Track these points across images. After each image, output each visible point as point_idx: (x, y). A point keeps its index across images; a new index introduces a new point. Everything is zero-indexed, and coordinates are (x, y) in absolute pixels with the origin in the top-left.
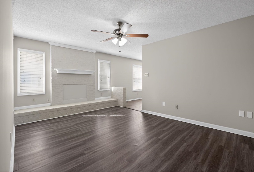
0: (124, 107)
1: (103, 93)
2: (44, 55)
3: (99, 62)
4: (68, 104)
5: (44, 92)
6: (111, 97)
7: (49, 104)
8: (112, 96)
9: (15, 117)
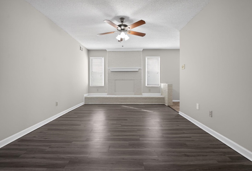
0: (168, 106)
1: (151, 89)
2: (103, 59)
3: (146, 58)
4: (119, 95)
5: (103, 85)
6: (160, 94)
7: (106, 94)
8: (162, 93)
9: (85, 99)
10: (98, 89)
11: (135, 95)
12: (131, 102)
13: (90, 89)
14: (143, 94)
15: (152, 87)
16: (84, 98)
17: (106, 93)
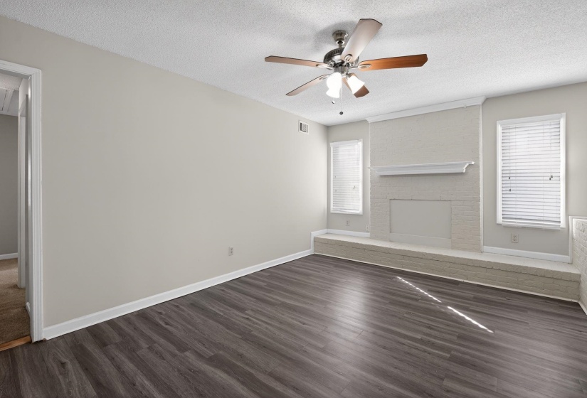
2: (360, 145)
5: (360, 211)
6: (568, 259)
9: (315, 241)
10: (350, 220)
11: (453, 248)
12: (433, 271)
13: (331, 219)
14: (486, 248)
15: (524, 228)
16: (312, 239)
17: (367, 232)
